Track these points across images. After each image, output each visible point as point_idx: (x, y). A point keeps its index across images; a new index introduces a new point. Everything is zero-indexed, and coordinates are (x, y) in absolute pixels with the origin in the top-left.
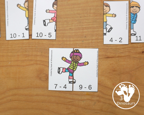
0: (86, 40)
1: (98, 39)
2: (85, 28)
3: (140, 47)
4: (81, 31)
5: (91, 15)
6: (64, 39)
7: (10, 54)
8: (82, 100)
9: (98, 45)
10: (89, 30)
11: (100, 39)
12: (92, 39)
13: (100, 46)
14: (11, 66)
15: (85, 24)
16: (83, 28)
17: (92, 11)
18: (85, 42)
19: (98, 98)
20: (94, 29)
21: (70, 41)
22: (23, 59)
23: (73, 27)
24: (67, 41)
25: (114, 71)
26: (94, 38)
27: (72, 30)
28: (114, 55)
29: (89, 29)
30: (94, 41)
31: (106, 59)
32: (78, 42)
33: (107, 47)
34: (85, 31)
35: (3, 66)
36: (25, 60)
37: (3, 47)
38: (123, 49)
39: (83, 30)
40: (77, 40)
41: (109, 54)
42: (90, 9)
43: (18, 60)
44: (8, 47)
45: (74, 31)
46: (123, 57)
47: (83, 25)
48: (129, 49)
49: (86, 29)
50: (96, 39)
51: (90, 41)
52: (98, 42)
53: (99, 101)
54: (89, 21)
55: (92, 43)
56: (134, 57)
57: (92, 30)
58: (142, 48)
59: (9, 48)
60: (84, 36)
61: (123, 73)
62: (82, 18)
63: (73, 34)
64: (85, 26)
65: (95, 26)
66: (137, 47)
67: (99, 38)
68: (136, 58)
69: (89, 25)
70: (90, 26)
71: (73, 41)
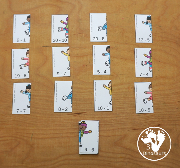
0: (118, 117)
1: (127, 116)
3: (157, 122)
5: (122, 98)
6: (103, 116)
7: (61, 128)
8: (117, 162)
10: (120, 109)
11: (129, 116)
12: (123, 116)
13: (128, 121)
14: (62, 137)
15: (118, 105)
16: (116, 108)
17: (122, 96)
19: (128, 160)
21: (107, 118)
22: (72, 132)
24: (105, 118)
28: (139, 127)
30: (124, 117)
31: (133, 130)
32: (113, 118)
34: (117, 110)
35: (56, 137)
36: (74, 132)
37: (56, 122)
38: (145, 123)
39: (116, 109)
40: (112, 117)
42: (121, 94)
43: (68, 133)
44: (60, 123)
48: (149, 123)
50: (126, 116)
51: (122, 117)
52: (127, 118)
53: (129, 162)
54: (120, 103)
55: (123, 119)
57: (123, 109)
58: (158, 122)
59: (61, 124)
60: (117, 114)
62: (115, 101)
64: (117, 107)
65: (125, 106)
66: (155, 122)
67: (128, 115)
69: (121, 106)
70: (122, 106)
71: (109, 117)
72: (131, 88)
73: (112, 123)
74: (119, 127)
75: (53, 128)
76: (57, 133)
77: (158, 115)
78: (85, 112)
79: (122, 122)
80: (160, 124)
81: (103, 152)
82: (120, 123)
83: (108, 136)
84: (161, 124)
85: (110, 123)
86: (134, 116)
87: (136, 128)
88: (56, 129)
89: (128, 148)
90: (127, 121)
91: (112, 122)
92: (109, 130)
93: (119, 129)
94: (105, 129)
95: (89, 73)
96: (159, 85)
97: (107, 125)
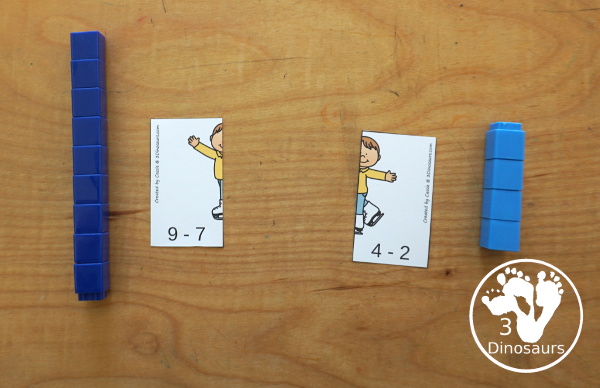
0: (275, 233)
1: (313, 231)
2: (274, 196)
4: (262, 205)
5: (293, 157)
7: (43, 270)
9: (314, 249)
10: (284, 203)
11: (319, 231)
12: (295, 231)
13: (317, 252)
14: (46, 306)
15: (273, 184)
16: (268, 196)
17: (295, 146)
18: (272, 238)
20: (301, 199)
23: (237, 193)
25: (361, 329)
26: (300, 227)
27: (235, 202)
28: (359, 280)
29: (285, 199)
30: (301, 236)
31: (336, 291)
32: (251, 239)
33: (341, 256)
34: (272, 204)
35: (21, 307)
37: (22, 246)
39: (267, 201)
40: (249, 234)
41: (345, 278)
42: (290, 140)
44: (39, 249)
45: (239, 205)
46: (388, 286)
47: (266, 188)
49: (277, 200)
50: (306, 231)
51: (288, 237)
52: (312, 241)
54: (285, 176)
55: (294, 242)
56: (422, 288)
57: (294, 203)
58: (445, 262)
59: (43, 253)
60: (271, 220)
61: (388, 336)
62: (263, 166)
63: (238, 214)
64: (272, 191)
65: (304, 190)
67: (316, 228)
68: (428, 289)
69: (286, 187)
70: (290, 190)
71: (236, 234)
72: (335, 115)
73: (250, 259)
74: (278, 277)
75: (10, 269)
76: (27, 288)
77: (448, 230)
78: (139, 211)
79: (290, 256)
80: (451, 267)
81: (207, 374)
82: (280, 257)
83: (231, 311)
84: (456, 270)
85: (239, 259)
86: (339, 231)
87: (350, 284)
88: (22, 275)
89: (310, 361)
90: (313, 252)
91: (248, 256)
92: (235, 287)
93: (274, 282)
94: (218, 280)
95: (158, 50)
96: (454, 104)
97: (227, 264)
